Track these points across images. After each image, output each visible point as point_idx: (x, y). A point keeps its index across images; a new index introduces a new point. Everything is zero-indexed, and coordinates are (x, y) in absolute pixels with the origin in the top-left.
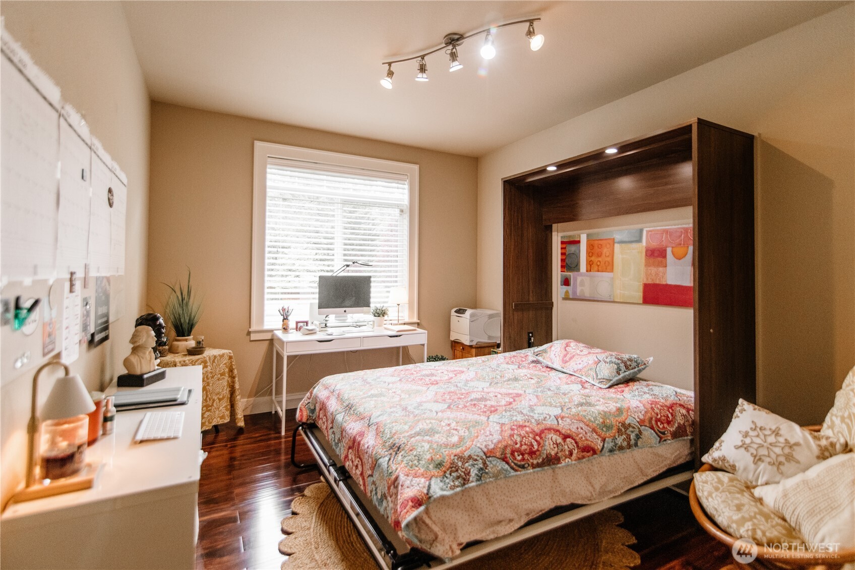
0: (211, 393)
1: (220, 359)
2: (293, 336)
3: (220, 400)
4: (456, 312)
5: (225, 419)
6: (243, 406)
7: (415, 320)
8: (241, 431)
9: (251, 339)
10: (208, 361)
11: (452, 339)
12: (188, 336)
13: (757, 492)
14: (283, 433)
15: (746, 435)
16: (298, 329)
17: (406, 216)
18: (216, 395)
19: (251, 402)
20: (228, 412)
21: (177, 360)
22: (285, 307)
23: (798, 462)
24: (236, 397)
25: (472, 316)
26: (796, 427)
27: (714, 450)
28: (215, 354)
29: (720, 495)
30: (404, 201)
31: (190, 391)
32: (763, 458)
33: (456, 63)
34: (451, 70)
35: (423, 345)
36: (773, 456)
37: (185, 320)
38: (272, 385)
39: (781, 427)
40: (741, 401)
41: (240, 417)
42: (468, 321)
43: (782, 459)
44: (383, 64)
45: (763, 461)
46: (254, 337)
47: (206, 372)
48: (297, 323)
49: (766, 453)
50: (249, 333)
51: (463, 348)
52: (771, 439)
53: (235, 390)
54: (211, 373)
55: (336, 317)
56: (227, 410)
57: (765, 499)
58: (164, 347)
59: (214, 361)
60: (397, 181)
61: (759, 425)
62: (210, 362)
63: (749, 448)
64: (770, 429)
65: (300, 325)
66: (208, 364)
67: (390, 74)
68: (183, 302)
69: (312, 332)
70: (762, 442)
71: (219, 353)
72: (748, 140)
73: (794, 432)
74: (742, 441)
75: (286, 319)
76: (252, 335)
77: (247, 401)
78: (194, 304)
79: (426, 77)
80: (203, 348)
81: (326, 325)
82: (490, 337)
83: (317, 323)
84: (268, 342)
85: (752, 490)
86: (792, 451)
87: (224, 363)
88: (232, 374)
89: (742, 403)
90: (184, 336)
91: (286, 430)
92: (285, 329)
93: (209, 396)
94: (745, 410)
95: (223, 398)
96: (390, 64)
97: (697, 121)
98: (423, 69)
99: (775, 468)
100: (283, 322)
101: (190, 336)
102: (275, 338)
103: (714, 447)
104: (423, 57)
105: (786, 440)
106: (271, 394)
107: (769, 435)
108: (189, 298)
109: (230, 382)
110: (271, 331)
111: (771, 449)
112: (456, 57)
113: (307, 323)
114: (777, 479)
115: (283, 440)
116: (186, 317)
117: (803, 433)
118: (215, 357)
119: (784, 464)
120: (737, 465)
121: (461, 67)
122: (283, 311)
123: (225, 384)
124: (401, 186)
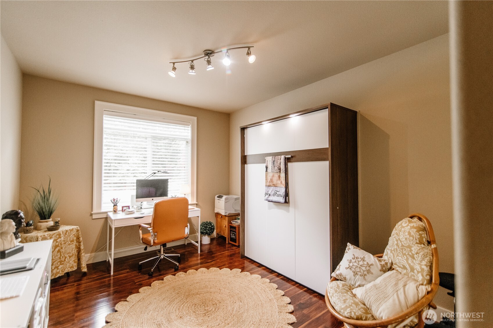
0: (64, 253)
1: (70, 232)
2: (121, 215)
3: (70, 257)
4: (217, 197)
5: (73, 268)
6: (86, 259)
7: (195, 202)
8: (85, 274)
9: (93, 218)
10: (61, 234)
11: (216, 212)
12: (48, 219)
13: (354, 291)
14: (112, 274)
15: (350, 262)
16: (123, 210)
17: (190, 145)
18: (68, 254)
19: (93, 256)
20: (76, 264)
21: (39, 235)
22: (115, 198)
23: (372, 274)
24: (82, 254)
25: (226, 199)
26: (371, 256)
27: (337, 270)
28: (67, 229)
29: (337, 295)
30: (188, 137)
31: (38, 260)
32: (358, 273)
33: (210, 66)
34: (208, 70)
35: (198, 217)
36: (362, 271)
37: (46, 210)
38: (106, 245)
39: (365, 256)
40: (348, 244)
41: (84, 266)
42: (224, 202)
43: (365, 273)
44: (170, 63)
45: (358, 275)
46: (94, 217)
47: (60, 241)
48: (123, 207)
49: (359, 270)
50: (91, 215)
51: (221, 217)
52: (361, 263)
53: (81, 250)
54: (64, 241)
55: (147, 203)
56: (75, 262)
57: (357, 295)
58: (30, 227)
59: (66, 234)
60: (184, 126)
61: (356, 256)
62: (63, 235)
63: (351, 268)
64: (361, 258)
65: (124, 208)
66: (62, 236)
67: (174, 69)
68: (45, 198)
69: (132, 213)
70: (357, 265)
71: (70, 228)
72: (354, 114)
73: (371, 258)
74: (349, 265)
75: (115, 205)
76: (93, 215)
77: (90, 255)
78: (52, 199)
79: (194, 72)
80: (58, 226)
81: (141, 208)
82: (235, 210)
83: (135, 207)
84: (104, 219)
85: (352, 290)
86: (370, 268)
87: (73, 234)
88: (79, 241)
89: (349, 245)
90: (45, 219)
91: (113, 272)
92: (115, 211)
93: (62, 255)
94: (350, 249)
95: (72, 255)
96: (174, 63)
97: (330, 104)
98: (192, 67)
99: (363, 277)
100: (114, 207)
101: (50, 219)
102: (108, 217)
103: (337, 268)
104: (192, 61)
105: (367, 263)
106: (106, 250)
107: (360, 261)
108: (50, 196)
109: (77, 245)
110: (106, 213)
111: (361, 268)
112: (210, 63)
113: (129, 207)
114: (363, 283)
115: (112, 278)
116: (47, 208)
117: (374, 259)
118: (67, 231)
119: (366, 275)
120: (347, 277)
121: (213, 68)
122: (113, 201)
123: (74, 247)
124: (187, 128)
